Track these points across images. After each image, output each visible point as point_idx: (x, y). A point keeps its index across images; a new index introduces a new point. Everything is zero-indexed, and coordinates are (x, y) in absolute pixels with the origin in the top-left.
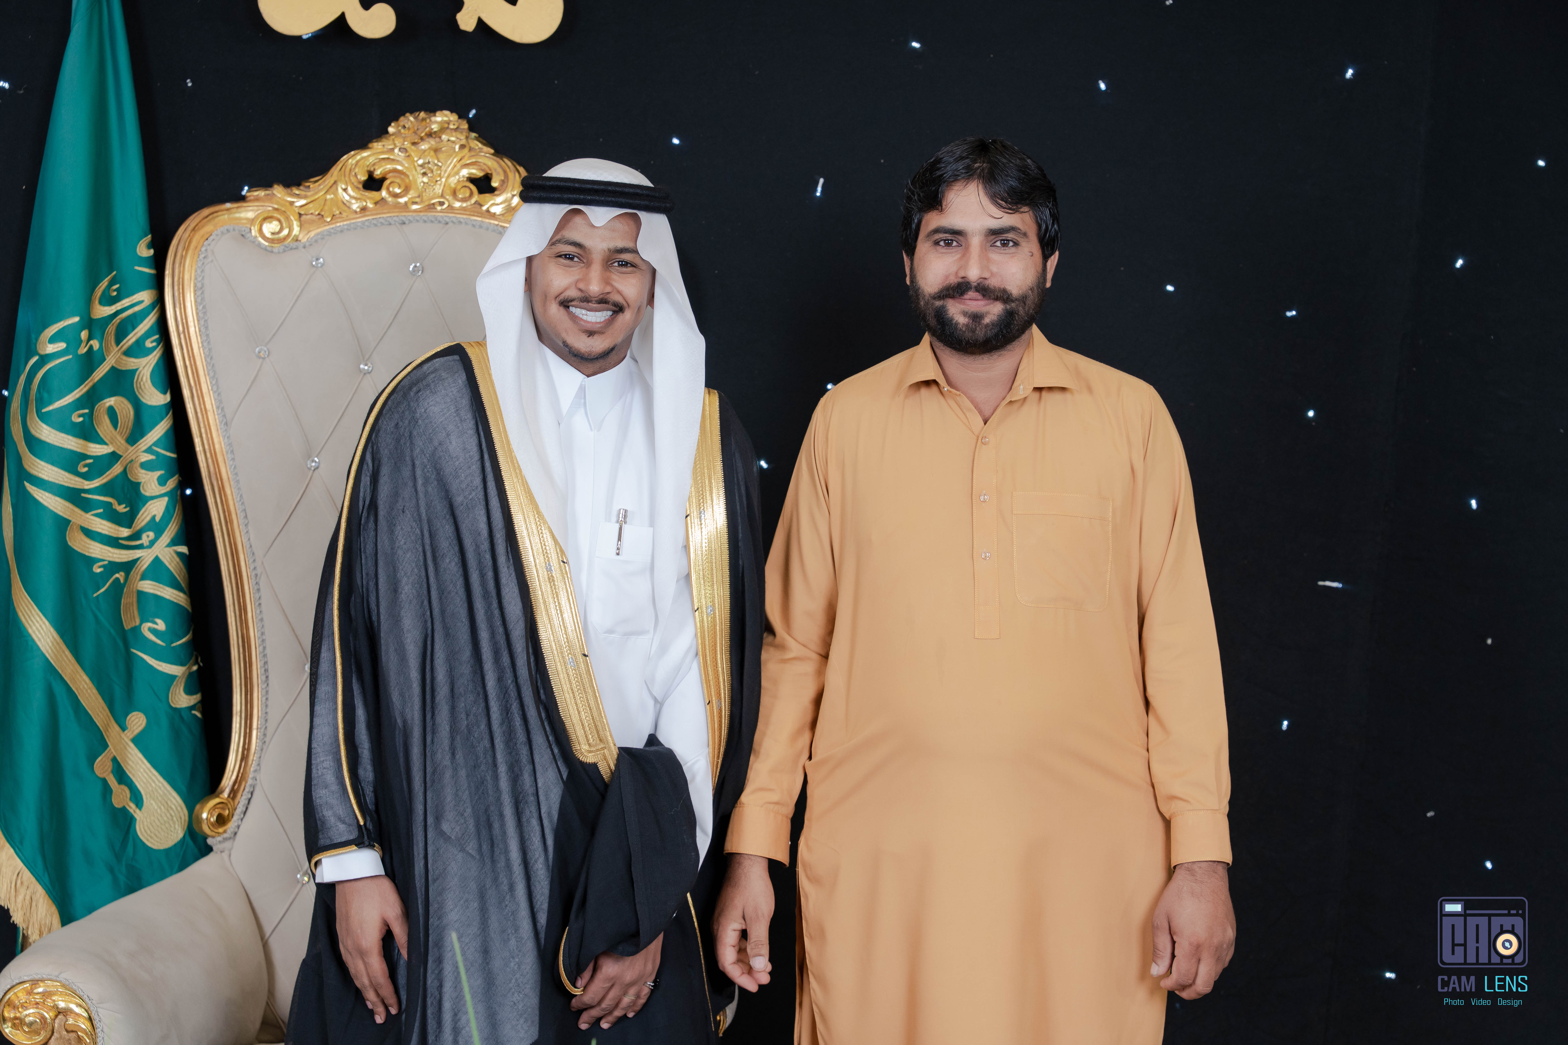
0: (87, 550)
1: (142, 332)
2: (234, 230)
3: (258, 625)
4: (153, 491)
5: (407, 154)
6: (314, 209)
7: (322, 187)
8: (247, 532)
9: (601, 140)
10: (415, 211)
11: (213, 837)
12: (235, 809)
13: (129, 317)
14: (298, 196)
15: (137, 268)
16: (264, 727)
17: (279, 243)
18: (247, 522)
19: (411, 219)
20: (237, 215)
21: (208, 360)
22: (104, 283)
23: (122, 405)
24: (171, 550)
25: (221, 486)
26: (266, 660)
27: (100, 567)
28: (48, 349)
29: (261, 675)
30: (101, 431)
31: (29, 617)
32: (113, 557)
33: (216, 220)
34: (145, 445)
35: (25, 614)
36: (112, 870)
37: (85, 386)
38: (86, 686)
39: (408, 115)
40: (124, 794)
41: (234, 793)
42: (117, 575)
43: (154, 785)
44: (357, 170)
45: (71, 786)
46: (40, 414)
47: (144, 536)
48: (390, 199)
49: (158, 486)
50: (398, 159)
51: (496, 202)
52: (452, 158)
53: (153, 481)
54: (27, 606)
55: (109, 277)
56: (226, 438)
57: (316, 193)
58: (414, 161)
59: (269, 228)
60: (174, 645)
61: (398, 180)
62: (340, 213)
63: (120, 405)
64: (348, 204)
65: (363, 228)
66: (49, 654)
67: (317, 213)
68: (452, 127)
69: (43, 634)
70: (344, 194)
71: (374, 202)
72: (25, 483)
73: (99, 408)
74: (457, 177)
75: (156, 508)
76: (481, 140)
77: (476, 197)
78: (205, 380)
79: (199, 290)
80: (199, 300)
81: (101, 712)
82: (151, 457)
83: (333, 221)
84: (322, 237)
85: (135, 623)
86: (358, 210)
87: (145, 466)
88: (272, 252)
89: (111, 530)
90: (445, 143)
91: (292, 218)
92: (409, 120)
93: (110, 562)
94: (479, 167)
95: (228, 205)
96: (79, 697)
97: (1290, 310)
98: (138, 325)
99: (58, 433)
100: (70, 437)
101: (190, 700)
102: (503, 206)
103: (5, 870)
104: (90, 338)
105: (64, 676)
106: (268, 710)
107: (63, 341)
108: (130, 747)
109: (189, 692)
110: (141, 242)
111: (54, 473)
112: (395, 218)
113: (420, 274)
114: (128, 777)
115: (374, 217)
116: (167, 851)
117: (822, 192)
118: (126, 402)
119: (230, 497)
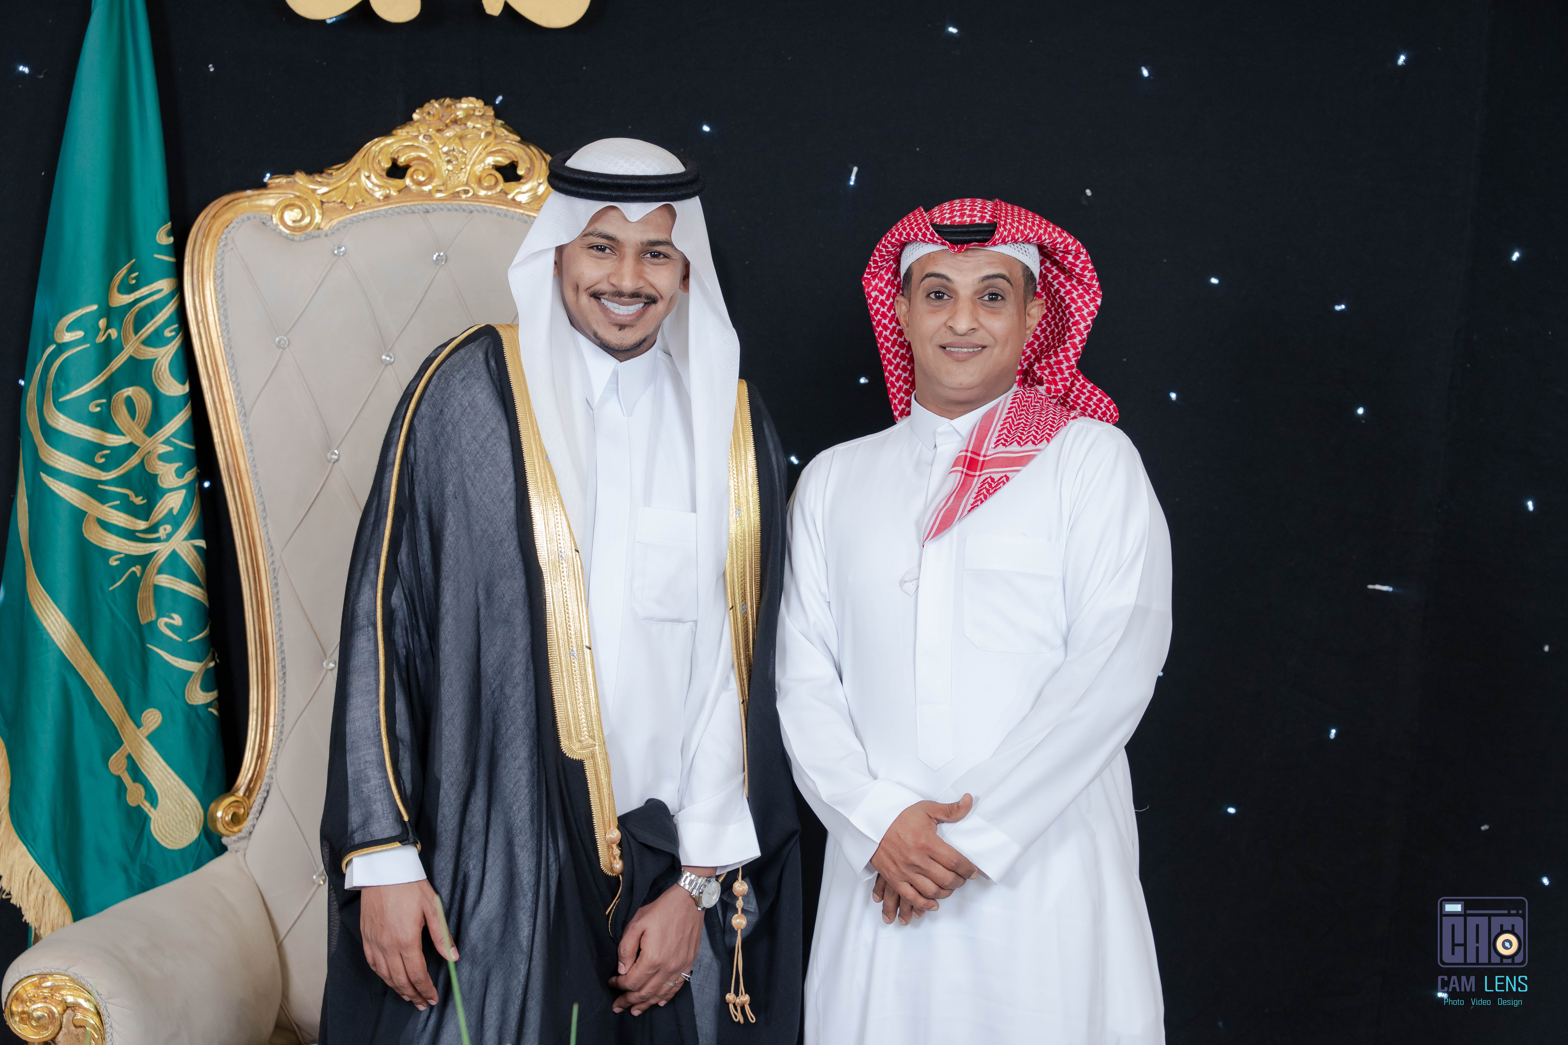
0: (103, 542)
1: (161, 321)
2: (255, 217)
3: (276, 620)
4: (171, 484)
5: (432, 142)
6: (336, 197)
7: (344, 174)
8: (265, 525)
9: (630, 127)
10: (439, 199)
11: (228, 836)
12: (251, 808)
13: (147, 306)
14: (320, 183)
15: (156, 256)
16: (281, 725)
17: (300, 231)
18: (265, 515)
19: (435, 207)
20: (258, 203)
21: (227, 350)
22: (123, 271)
23: (140, 395)
24: (189, 543)
25: (239, 477)
26: (283, 656)
27: (116, 560)
28: (65, 337)
29: (278, 671)
30: (118, 422)
31: (44, 610)
32: (129, 550)
33: (237, 207)
34: (163, 436)
35: (40, 607)
36: (126, 870)
37: (103, 376)
38: (101, 681)
39: (433, 101)
40: (138, 792)
41: (249, 791)
42: (133, 569)
43: (169, 784)
44: (380, 158)
45: (85, 782)
46: (56, 403)
47: (162, 529)
48: (414, 187)
49: (176, 478)
50: (422, 146)
51: (522, 191)
52: (477, 146)
53: (171, 473)
54: (42, 599)
55: (128, 265)
56: (245, 429)
57: (339, 181)
58: (438, 149)
59: (291, 216)
60: (191, 640)
61: (422, 168)
62: (363, 201)
63: (138, 396)
64: (371, 192)
65: (386, 216)
66: (64, 648)
67: (339, 201)
68: (477, 113)
69: (58, 628)
70: (368, 182)
71: (398, 189)
72: (41, 473)
73: (117, 398)
74: (483, 165)
75: (173, 501)
76: (507, 127)
77: (502, 185)
78: (223, 372)
79: (219, 278)
80: (218, 288)
81: (116, 708)
82: (169, 449)
83: (356, 210)
84: (345, 225)
85: (151, 617)
86: (381, 198)
87: (162, 457)
88: (293, 240)
89: (128, 523)
90: (470, 130)
91: (314, 205)
92: (434, 106)
93: (126, 555)
94: (505, 155)
95: (249, 192)
96: (94, 693)
97: (1339, 304)
98: (157, 314)
99: (75, 423)
100: (87, 428)
101: (206, 697)
102: (529, 194)
103: (17, 868)
104: (108, 327)
105: (78, 670)
106: (285, 707)
107: (80, 329)
108: (145, 744)
109: (206, 688)
110: (160, 230)
111: (70, 463)
112: (419, 207)
113: (443, 263)
114: (143, 774)
115: (398, 205)
116: (182, 851)
117: (856, 181)
118: (144, 392)
119: (248, 490)
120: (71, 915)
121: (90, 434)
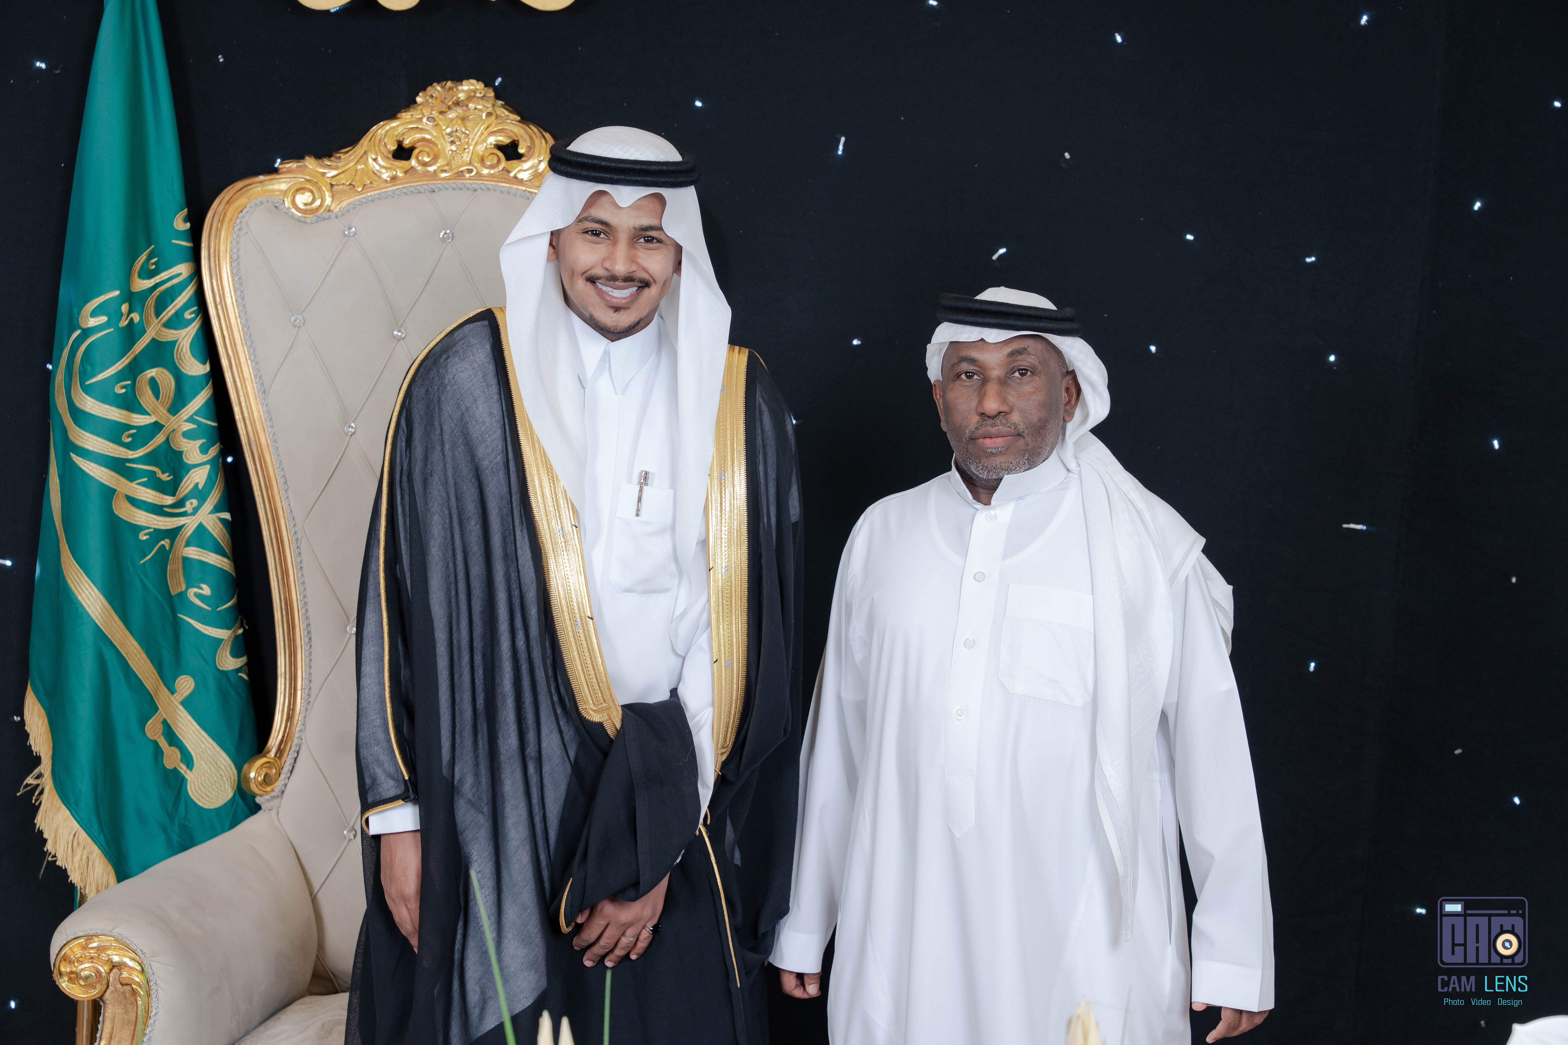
0: (133, 518)
1: (180, 304)
2: (267, 201)
3: (300, 588)
4: (195, 460)
5: (435, 123)
6: (345, 179)
7: (352, 157)
8: (287, 497)
9: (625, 105)
10: (444, 179)
11: (261, 796)
12: (282, 768)
13: (167, 290)
14: (329, 167)
15: (174, 241)
16: (308, 688)
17: (312, 214)
18: (287, 487)
19: (441, 187)
20: (270, 187)
21: (245, 329)
22: (143, 257)
23: (163, 376)
24: (214, 516)
25: (260, 453)
26: (309, 622)
27: (146, 534)
28: (90, 323)
29: (304, 637)
30: (143, 402)
31: (79, 584)
32: (158, 525)
33: (250, 192)
34: (186, 415)
35: (74, 582)
36: (165, 830)
37: (127, 358)
38: (135, 651)
39: (435, 84)
40: (175, 755)
41: (280, 752)
42: (163, 542)
43: (203, 746)
44: (386, 140)
45: (123, 748)
46: (83, 386)
47: (188, 504)
48: (419, 168)
49: (200, 454)
50: (426, 128)
51: (523, 169)
52: (479, 126)
53: (195, 449)
54: (76, 574)
55: (147, 251)
56: (264, 406)
57: (347, 164)
58: (442, 130)
59: (302, 199)
60: (220, 609)
61: (427, 149)
62: (371, 183)
63: (161, 376)
64: (378, 173)
65: (394, 197)
66: (99, 620)
67: (348, 183)
68: (478, 95)
69: (93, 601)
70: (375, 164)
71: (404, 171)
72: (71, 454)
73: (141, 379)
74: (485, 145)
75: (198, 476)
76: (507, 107)
77: (504, 164)
78: (241, 350)
79: (235, 261)
80: (235, 271)
81: (150, 676)
82: (193, 426)
83: (365, 191)
84: (354, 207)
85: (181, 588)
86: (388, 179)
87: (186, 435)
88: (305, 222)
89: (156, 498)
90: (472, 111)
91: (324, 188)
92: (437, 89)
93: (155, 529)
94: (506, 135)
95: (261, 178)
96: (130, 664)
97: (1310, 256)
98: (177, 296)
99: (102, 404)
100: (114, 409)
101: (236, 662)
102: (530, 171)
103: (61, 831)
104: (130, 311)
105: (113, 641)
106: (311, 671)
107: (104, 314)
108: (179, 710)
109: (235, 654)
110: (177, 216)
111: (98, 443)
112: (425, 187)
113: (450, 241)
114: (179, 739)
115: (405, 186)
116: (218, 811)
117: (844, 150)
118: (167, 373)
119: (269, 464)
120: (114, 875)
121: (116, 414)
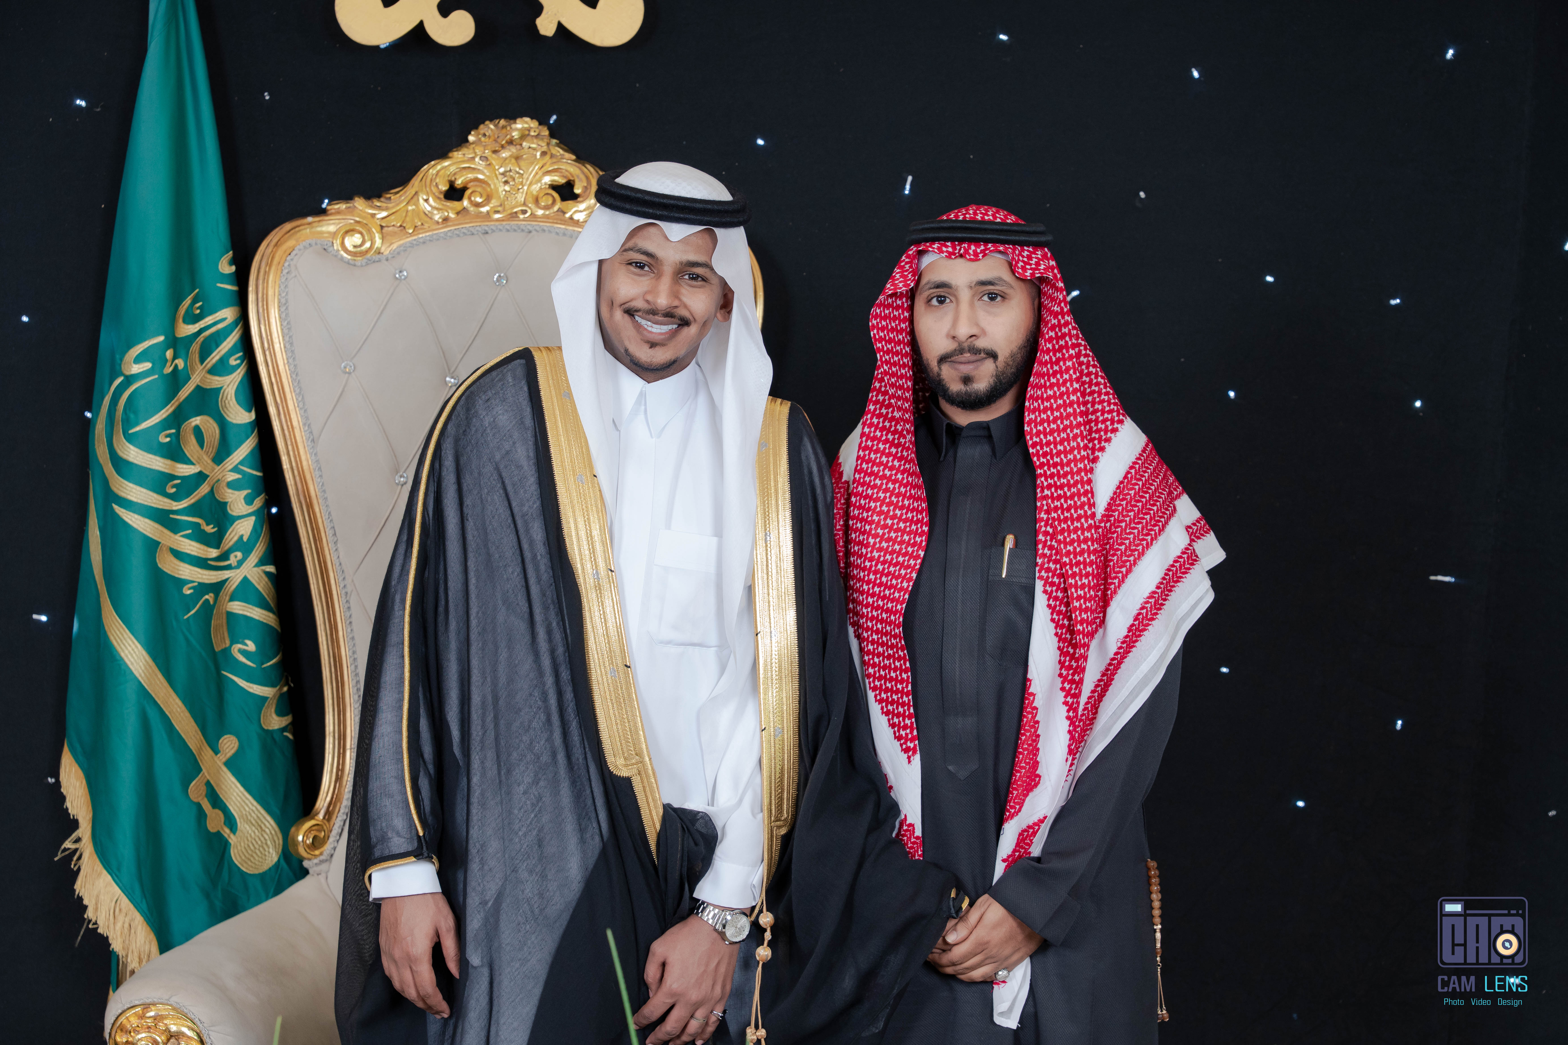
0: (177, 571)
1: (226, 350)
2: (316, 244)
3: (350, 644)
4: (240, 511)
5: (488, 163)
6: (395, 221)
7: (403, 198)
8: (336, 548)
9: (684, 143)
10: (498, 220)
11: (309, 859)
12: (331, 831)
13: (212, 335)
14: (379, 208)
15: (219, 285)
17: (361, 256)
18: (336, 539)
19: (494, 228)
20: (319, 229)
21: (293, 376)
22: (187, 302)
23: (208, 424)
24: (259, 570)
25: (308, 503)
27: (190, 589)
28: (133, 369)
29: (354, 694)
30: (188, 451)
31: (121, 640)
32: (202, 578)
33: (298, 235)
34: (231, 464)
35: (116, 637)
36: (207, 896)
37: (171, 406)
38: (179, 710)
39: (487, 122)
40: (218, 817)
41: (329, 814)
42: (207, 597)
43: (247, 809)
44: (437, 180)
45: (166, 810)
46: (126, 435)
47: (232, 556)
48: (472, 209)
49: (245, 505)
50: (479, 167)
51: (579, 209)
52: (533, 166)
53: (240, 500)
54: (119, 630)
55: (192, 295)
56: (314, 457)
57: (398, 205)
58: (495, 170)
59: (352, 241)
60: (265, 665)
61: (479, 189)
62: (422, 224)
63: (206, 424)
64: (429, 215)
65: (445, 239)
66: (142, 678)
67: (399, 225)
68: (532, 133)
69: (136, 658)
70: (426, 204)
71: (456, 211)
72: (114, 505)
73: (185, 428)
74: (539, 185)
75: (243, 528)
76: (562, 146)
77: (559, 205)
78: (290, 396)
79: (283, 306)
80: (284, 316)
81: (194, 736)
82: (237, 476)
83: (415, 233)
84: (405, 249)
85: (225, 644)
86: (440, 220)
87: (232, 485)
88: (355, 265)
89: (200, 551)
90: (526, 150)
91: (374, 230)
92: (489, 127)
93: (199, 583)
94: (561, 174)
95: (308, 219)
96: (173, 723)
97: (1394, 298)
98: (222, 342)
99: (146, 454)
100: (158, 458)
101: (282, 721)
103: (103, 898)
104: (175, 357)
105: (157, 699)
107: (147, 361)
108: (223, 770)
109: (280, 713)
110: (222, 259)
111: (142, 494)
112: (478, 228)
113: (504, 283)
114: (222, 800)
115: (457, 227)
116: (262, 876)
117: (911, 190)
118: (211, 421)
119: (318, 515)
120: (157, 946)
121: (160, 464)
